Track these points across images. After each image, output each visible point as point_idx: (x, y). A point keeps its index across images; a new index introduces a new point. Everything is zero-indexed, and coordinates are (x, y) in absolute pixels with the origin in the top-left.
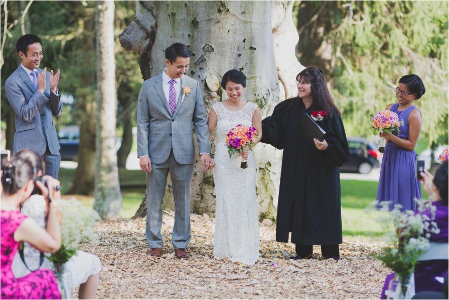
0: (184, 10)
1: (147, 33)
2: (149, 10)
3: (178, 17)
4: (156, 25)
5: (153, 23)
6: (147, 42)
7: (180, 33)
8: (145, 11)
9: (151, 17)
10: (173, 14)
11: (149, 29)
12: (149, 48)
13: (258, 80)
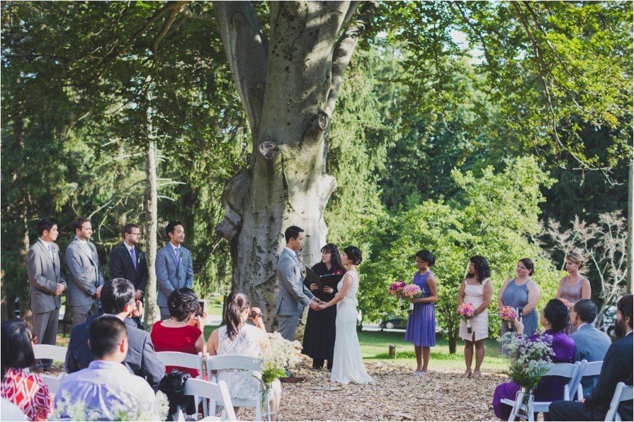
0: (265, 211)
1: (235, 226)
2: (236, 211)
3: (260, 215)
4: (242, 221)
5: (239, 219)
6: (235, 232)
7: (261, 225)
8: (233, 212)
9: (237, 216)
10: (257, 213)
11: (236, 223)
12: (237, 236)
13: (311, 256)
